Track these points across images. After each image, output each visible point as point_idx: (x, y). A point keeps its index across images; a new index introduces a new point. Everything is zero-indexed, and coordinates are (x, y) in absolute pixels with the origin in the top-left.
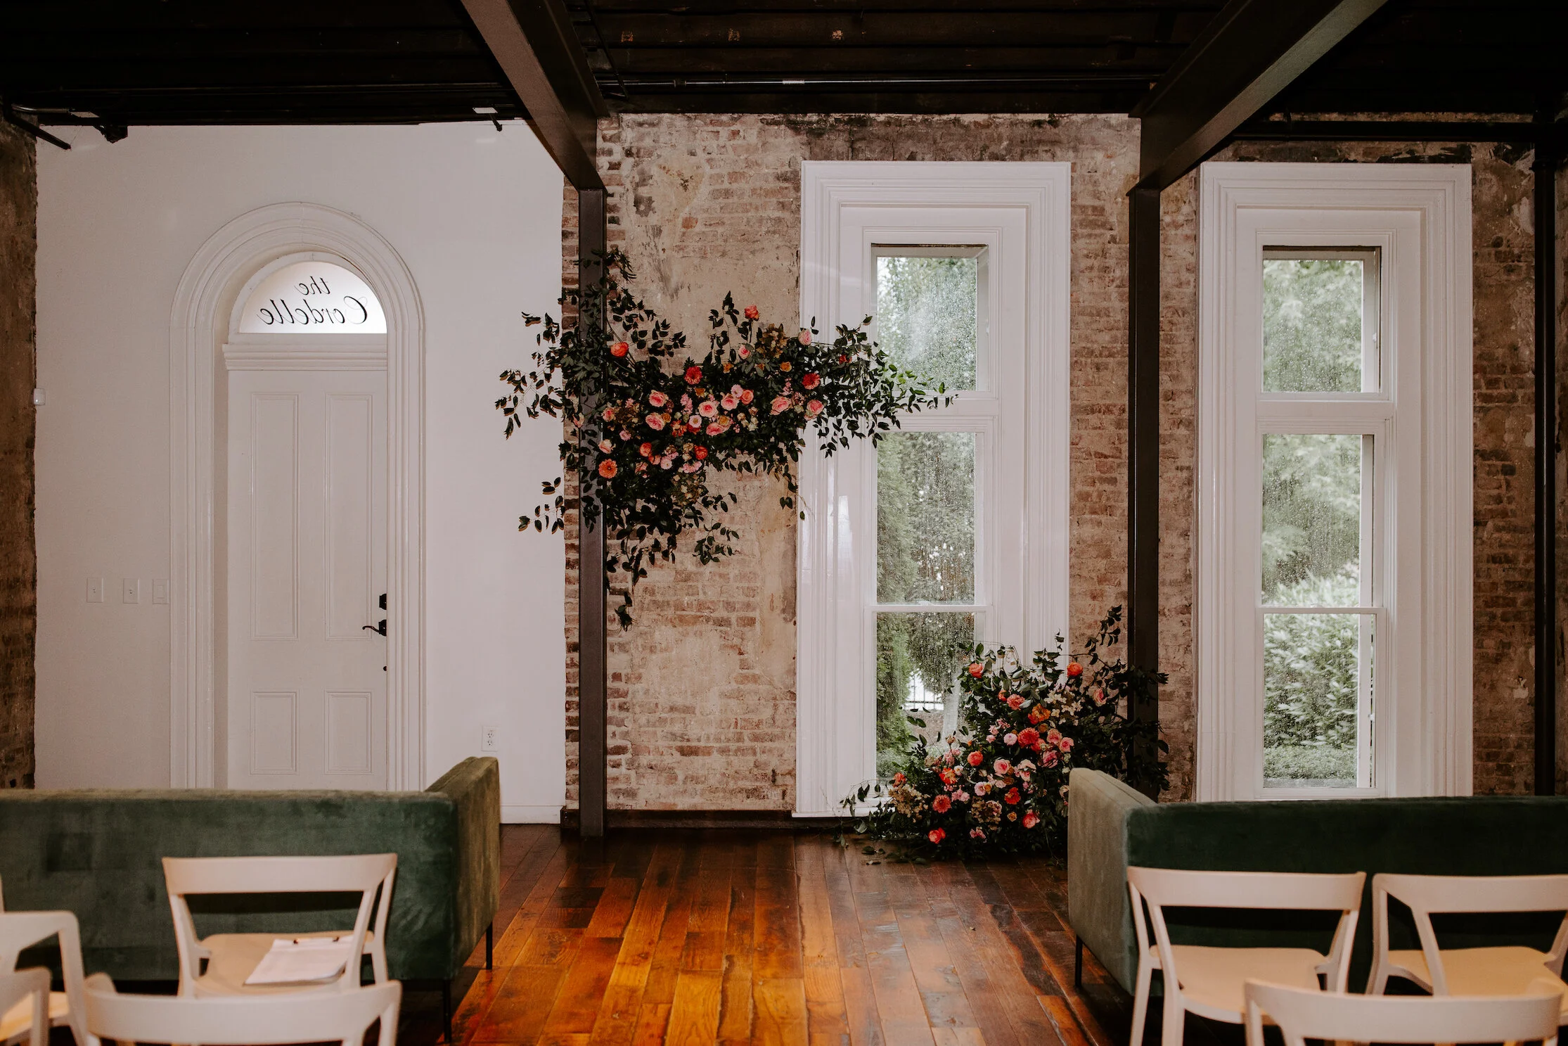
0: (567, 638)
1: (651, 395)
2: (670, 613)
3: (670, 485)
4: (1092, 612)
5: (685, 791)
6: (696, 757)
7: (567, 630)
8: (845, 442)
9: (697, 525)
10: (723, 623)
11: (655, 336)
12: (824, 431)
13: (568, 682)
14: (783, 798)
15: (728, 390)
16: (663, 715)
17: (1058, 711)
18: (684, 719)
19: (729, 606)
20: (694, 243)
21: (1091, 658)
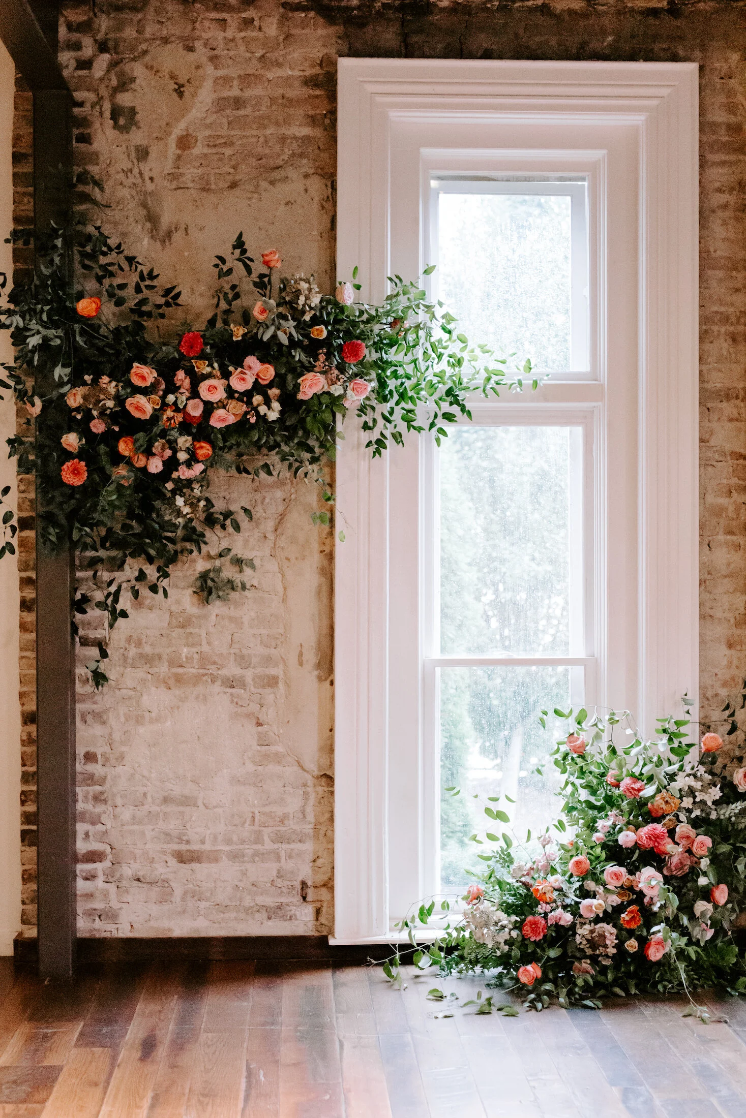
0: (23, 705)
1: (133, 371)
2: (163, 669)
3: (161, 496)
4: (729, 666)
5: (184, 911)
6: (198, 865)
7: (22, 695)
8: (397, 437)
9: (200, 551)
10: (234, 683)
11: (138, 289)
12: (371, 424)
13: (24, 765)
14: (317, 920)
15: (239, 363)
16: (154, 809)
17: (691, 800)
18: (182, 813)
19: (243, 660)
20: (192, 170)
21: (728, 727)
